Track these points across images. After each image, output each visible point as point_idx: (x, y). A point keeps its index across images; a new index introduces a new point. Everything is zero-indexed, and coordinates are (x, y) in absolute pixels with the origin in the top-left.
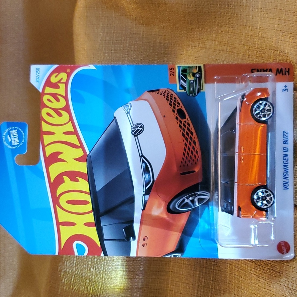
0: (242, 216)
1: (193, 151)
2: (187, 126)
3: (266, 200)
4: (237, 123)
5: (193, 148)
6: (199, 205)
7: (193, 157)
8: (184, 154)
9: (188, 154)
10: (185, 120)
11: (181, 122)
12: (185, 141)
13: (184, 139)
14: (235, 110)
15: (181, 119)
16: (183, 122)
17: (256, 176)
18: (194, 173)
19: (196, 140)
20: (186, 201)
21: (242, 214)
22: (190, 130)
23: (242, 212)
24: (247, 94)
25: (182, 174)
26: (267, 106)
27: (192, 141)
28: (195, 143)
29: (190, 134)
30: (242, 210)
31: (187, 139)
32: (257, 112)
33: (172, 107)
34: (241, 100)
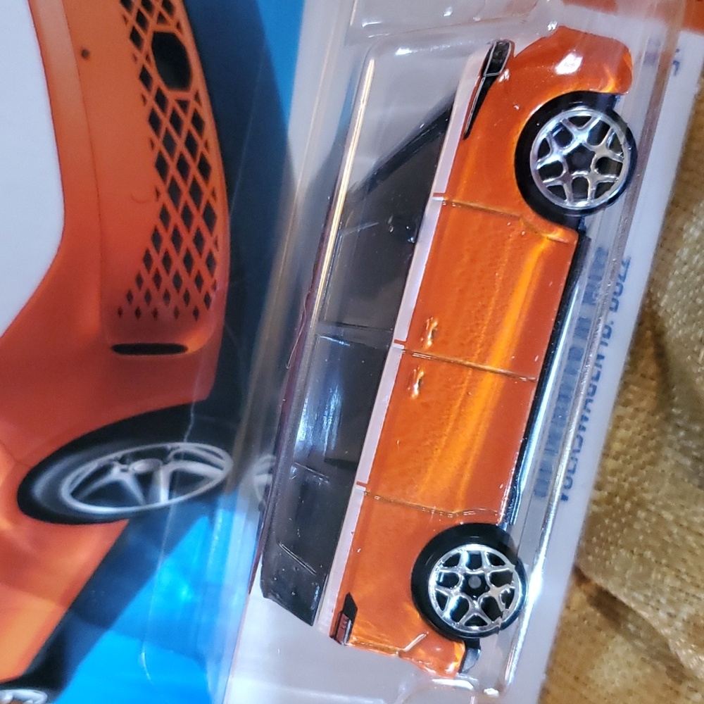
0: (354, 638)
1: (194, 253)
2: (187, 124)
3: (486, 595)
4: (436, 195)
5: (199, 240)
6: (170, 497)
7: (188, 281)
8: (147, 259)
9: (167, 261)
10: (182, 95)
11: (161, 99)
12: (165, 197)
13: (163, 189)
14: (441, 120)
15: (164, 88)
16: (172, 103)
17: (461, 476)
18: (179, 356)
19: (220, 208)
20: (116, 474)
21: (354, 630)
22: (201, 148)
23: (355, 625)
24: (519, 47)
25: (119, 349)
26: (608, 138)
27: (198, 208)
28: (209, 217)
29: (194, 171)
30: (359, 616)
31: (174, 191)
32: (551, 159)
33: (132, 18)
34: (482, 75)
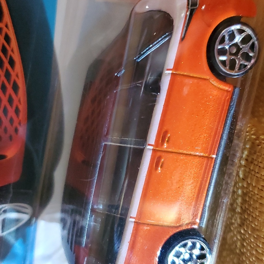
1: (8, 107)
2: (2, 40)
4: (168, 70)
5: (11, 100)
6: (2, 232)
18: (3, 160)
19: (21, 83)
27: (9, 83)
29: (7, 64)
34: (188, 8)
